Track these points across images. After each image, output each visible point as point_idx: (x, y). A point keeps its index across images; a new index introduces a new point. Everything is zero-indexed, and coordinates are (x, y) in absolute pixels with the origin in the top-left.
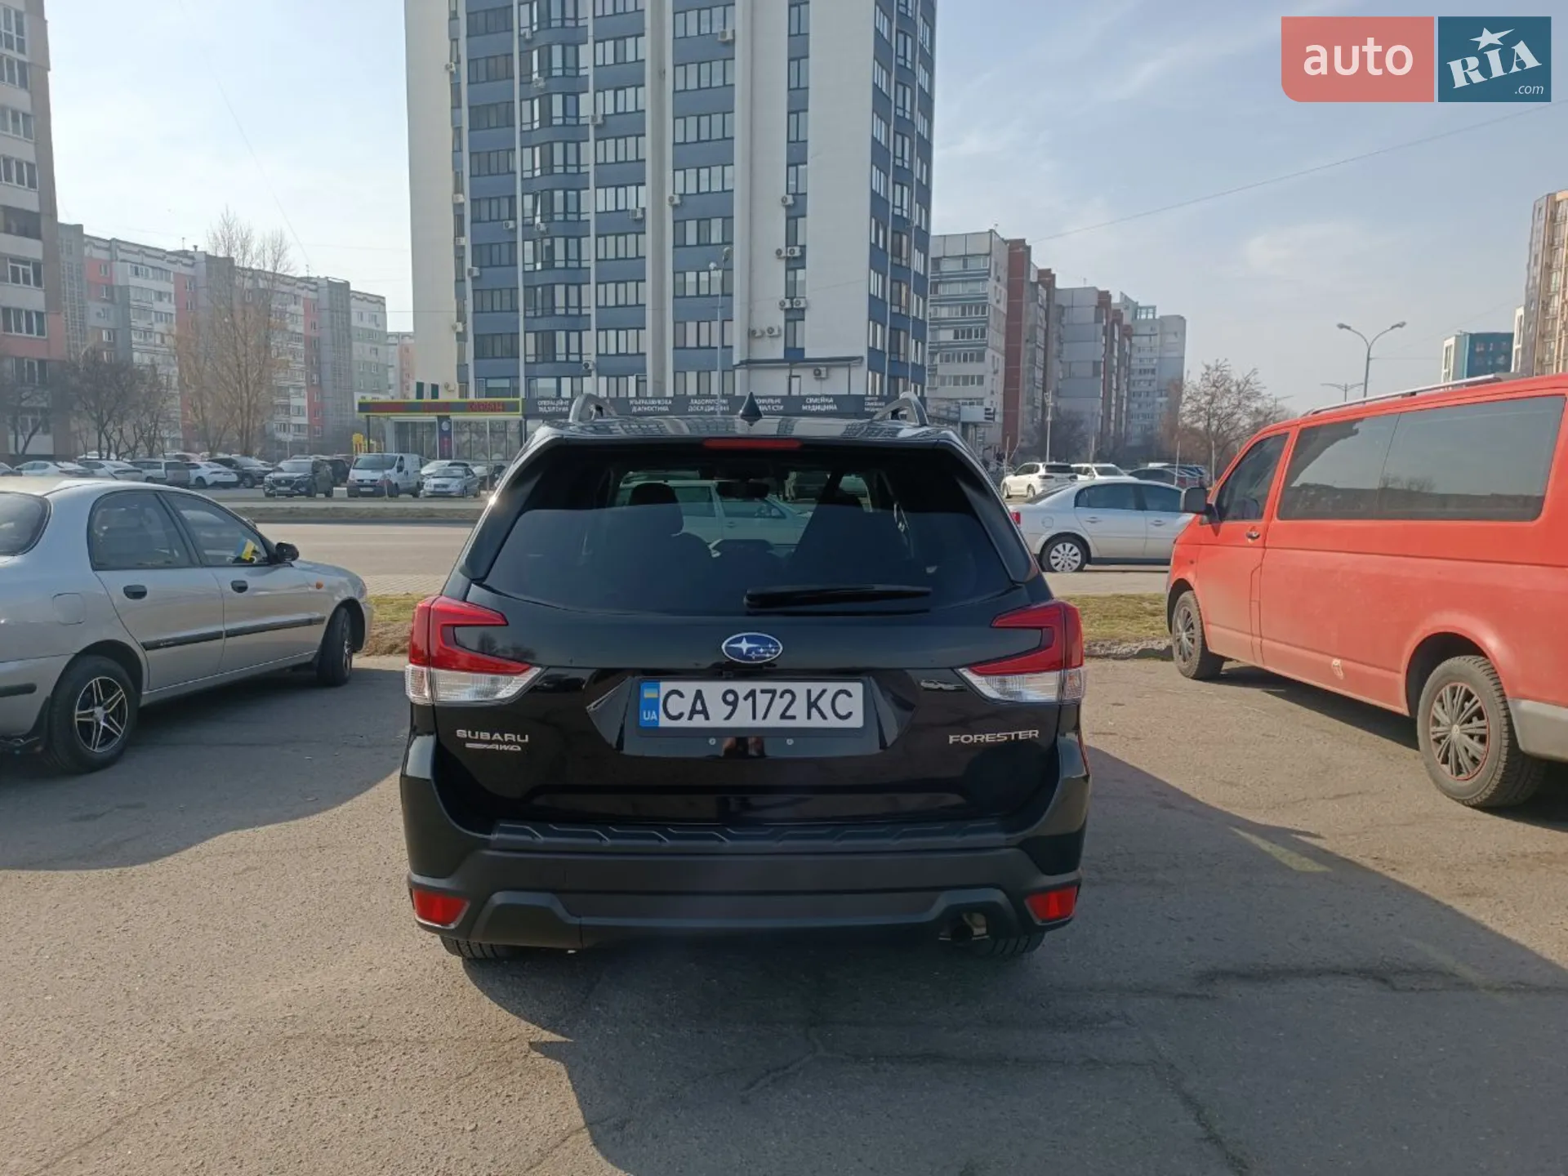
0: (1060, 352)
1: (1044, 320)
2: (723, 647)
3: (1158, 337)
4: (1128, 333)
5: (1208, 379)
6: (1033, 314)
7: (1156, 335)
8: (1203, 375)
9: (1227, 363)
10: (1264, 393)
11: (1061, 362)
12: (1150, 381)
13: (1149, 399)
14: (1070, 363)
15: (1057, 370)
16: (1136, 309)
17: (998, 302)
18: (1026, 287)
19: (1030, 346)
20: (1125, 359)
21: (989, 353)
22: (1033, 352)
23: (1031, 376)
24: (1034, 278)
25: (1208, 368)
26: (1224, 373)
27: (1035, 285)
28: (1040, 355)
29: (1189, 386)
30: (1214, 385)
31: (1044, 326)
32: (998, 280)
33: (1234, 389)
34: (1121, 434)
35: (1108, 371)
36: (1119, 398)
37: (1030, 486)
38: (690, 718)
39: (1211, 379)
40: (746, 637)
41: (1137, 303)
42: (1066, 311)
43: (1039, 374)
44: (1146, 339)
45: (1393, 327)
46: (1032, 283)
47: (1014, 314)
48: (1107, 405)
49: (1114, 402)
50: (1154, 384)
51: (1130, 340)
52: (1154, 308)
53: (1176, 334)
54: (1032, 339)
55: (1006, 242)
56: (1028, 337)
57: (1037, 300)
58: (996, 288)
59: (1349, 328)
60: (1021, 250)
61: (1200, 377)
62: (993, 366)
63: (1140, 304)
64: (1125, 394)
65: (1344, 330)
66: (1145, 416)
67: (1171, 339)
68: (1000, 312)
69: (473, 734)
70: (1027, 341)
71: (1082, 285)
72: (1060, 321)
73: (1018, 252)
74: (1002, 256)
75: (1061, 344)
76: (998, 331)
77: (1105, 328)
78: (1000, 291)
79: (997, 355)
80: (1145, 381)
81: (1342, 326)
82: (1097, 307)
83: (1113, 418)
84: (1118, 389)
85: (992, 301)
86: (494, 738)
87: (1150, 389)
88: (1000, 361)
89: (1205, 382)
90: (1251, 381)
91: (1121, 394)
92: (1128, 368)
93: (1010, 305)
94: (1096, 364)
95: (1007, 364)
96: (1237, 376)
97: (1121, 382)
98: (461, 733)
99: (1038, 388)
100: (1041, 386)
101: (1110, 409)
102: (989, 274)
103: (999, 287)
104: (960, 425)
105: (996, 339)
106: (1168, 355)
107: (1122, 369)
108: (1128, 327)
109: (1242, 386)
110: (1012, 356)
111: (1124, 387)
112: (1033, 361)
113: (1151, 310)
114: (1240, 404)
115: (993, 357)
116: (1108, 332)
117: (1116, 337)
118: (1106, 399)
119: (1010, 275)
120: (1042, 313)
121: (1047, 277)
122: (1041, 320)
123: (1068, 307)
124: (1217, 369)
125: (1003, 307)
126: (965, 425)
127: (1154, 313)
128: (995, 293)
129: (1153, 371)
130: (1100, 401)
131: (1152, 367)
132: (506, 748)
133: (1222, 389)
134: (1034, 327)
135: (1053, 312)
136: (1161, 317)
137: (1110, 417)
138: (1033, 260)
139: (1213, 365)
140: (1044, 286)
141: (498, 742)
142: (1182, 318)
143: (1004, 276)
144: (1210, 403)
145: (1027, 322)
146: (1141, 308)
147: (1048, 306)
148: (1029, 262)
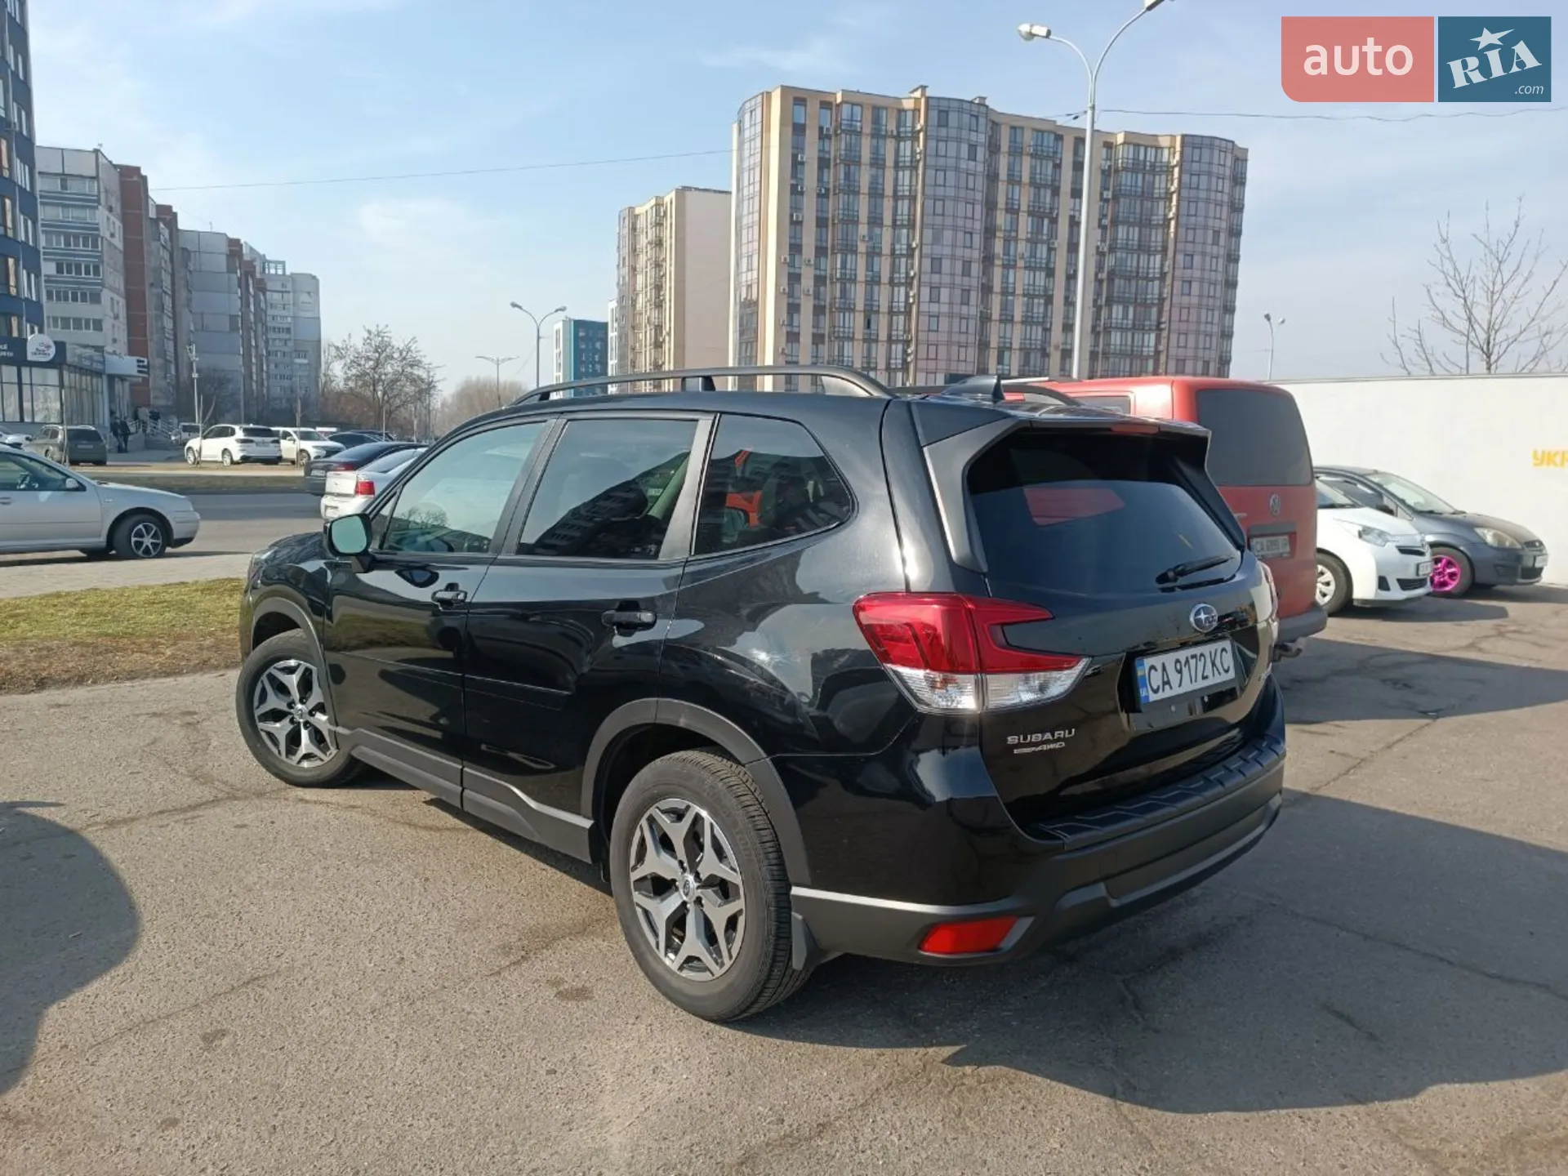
0: (189, 300)
1: (168, 263)
2: (1192, 619)
3: (291, 294)
4: (261, 287)
5: (370, 344)
6: (156, 255)
7: (288, 292)
8: (365, 340)
9: (388, 329)
10: (425, 361)
11: (191, 311)
12: (286, 340)
13: (287, 359)
14: (202, 314)
15: (188, 322)
16: (265, 262)
17: (112, 235)
18: (145, 224)
19: (155, 290)
20: (260, 313)
21: (106, 295)
22: (160, 297)
23: (159, 324)
24: (152, 214)
25: (369, 332)
26: (385, 339)
27: (155, 222)
28: (168, 301)
29: (352, 349)
30: (376, 351)
31: (170, 269)
32: (110, 209)
33: (396, 355)
34: (263, 395)
35: (247, 328)
36: (259, 357)
37: (225, 451)
38: (1163, 690)
39: (373, 343)
40: (1203, 608)
41: (264, 256)
42: (192, 255)
43: (168, 324)
44: (277, 296)
45: (557, 311)
46: (151, 219)
47: (133, 251)
48: (247, 364)
49: (254, 360)
50: (290, 344)
51: (264, 295)
52: (283, 263)
53: (309, 293)
54: (157, 283)
55: (116, 166)
56: (152, 281)
57: (159, 240)
58: (108, 219)
59: (520, 307)
60: (135, 179)
61: (362, 341)
62: (113, 310)
63: (268, 258)
64: (264, 353)
65: (516, 309)
66: (283, 377)
67: (304, 298)
68: (115, 247)
69: (1025, 738)
70: (152, 285)
71: (207, 229)
72: (187, 266)
73: (132, 182)
74: (112, 181)
75: (190, 292)
76: (115, 270)
77: (239, 280)
78: (114, 223)
79: (116, 297)
80: (280, 340)
81: (514, 305)
82: (228, 256)
83: (255, 377)
84: (257, 346)
85: (105, 232)
86: (1045, 738)
87: (286, 349)
88: (121, 304)
89: (367, 347)
90: (412, 348)
91: (260, 352)
92: (264, 324)
93: (126, 241)
94: (233, 318)
95: (128, 307)
96: (398, 342)
97: (260, 339)
98: (1012, 740)
99: (168, 339)
100: (172, 337)
101: (251, 369)
102: (98, 201)
103: (112, 218)
104: (105, 378)
105: (114, 278)
106: (302, 314)
107: (260, 325)
108: (261, 281)
109: (404, 353)
110: (134, 300)
111: (262, 344)
112: (162, 307)
113: (280, 266)
114: (403, 371)
115: (112, 299)
116: (243, 284)
117: (251, 290)
118: (247, 357)
119: (124, 206)
120: (167, 256)
121: (167, 215)
122: (166, 262)
123: (195, 252)
124: (378, 335)
125: (118, 242)
126: (112, 378)
127: (284, 269)
128: (108, 224)
129: (288, 330)
130: (241, 359)
131: (286, 326)
132: (1052, 746)
133: (384, 355)
134: (157, 271)
135: (177, 255)
136: (292, 274)
137: (251, 378)
138: (151, 194)
139: (374, 330)
140: (165, 224)
141: (1047, 742)
142: (314, 277)
143: (117, 207)
144: (374, 369)
145: (150, 263)
146: (269, 262)
147: (172, 247)
148: (147, 196)
